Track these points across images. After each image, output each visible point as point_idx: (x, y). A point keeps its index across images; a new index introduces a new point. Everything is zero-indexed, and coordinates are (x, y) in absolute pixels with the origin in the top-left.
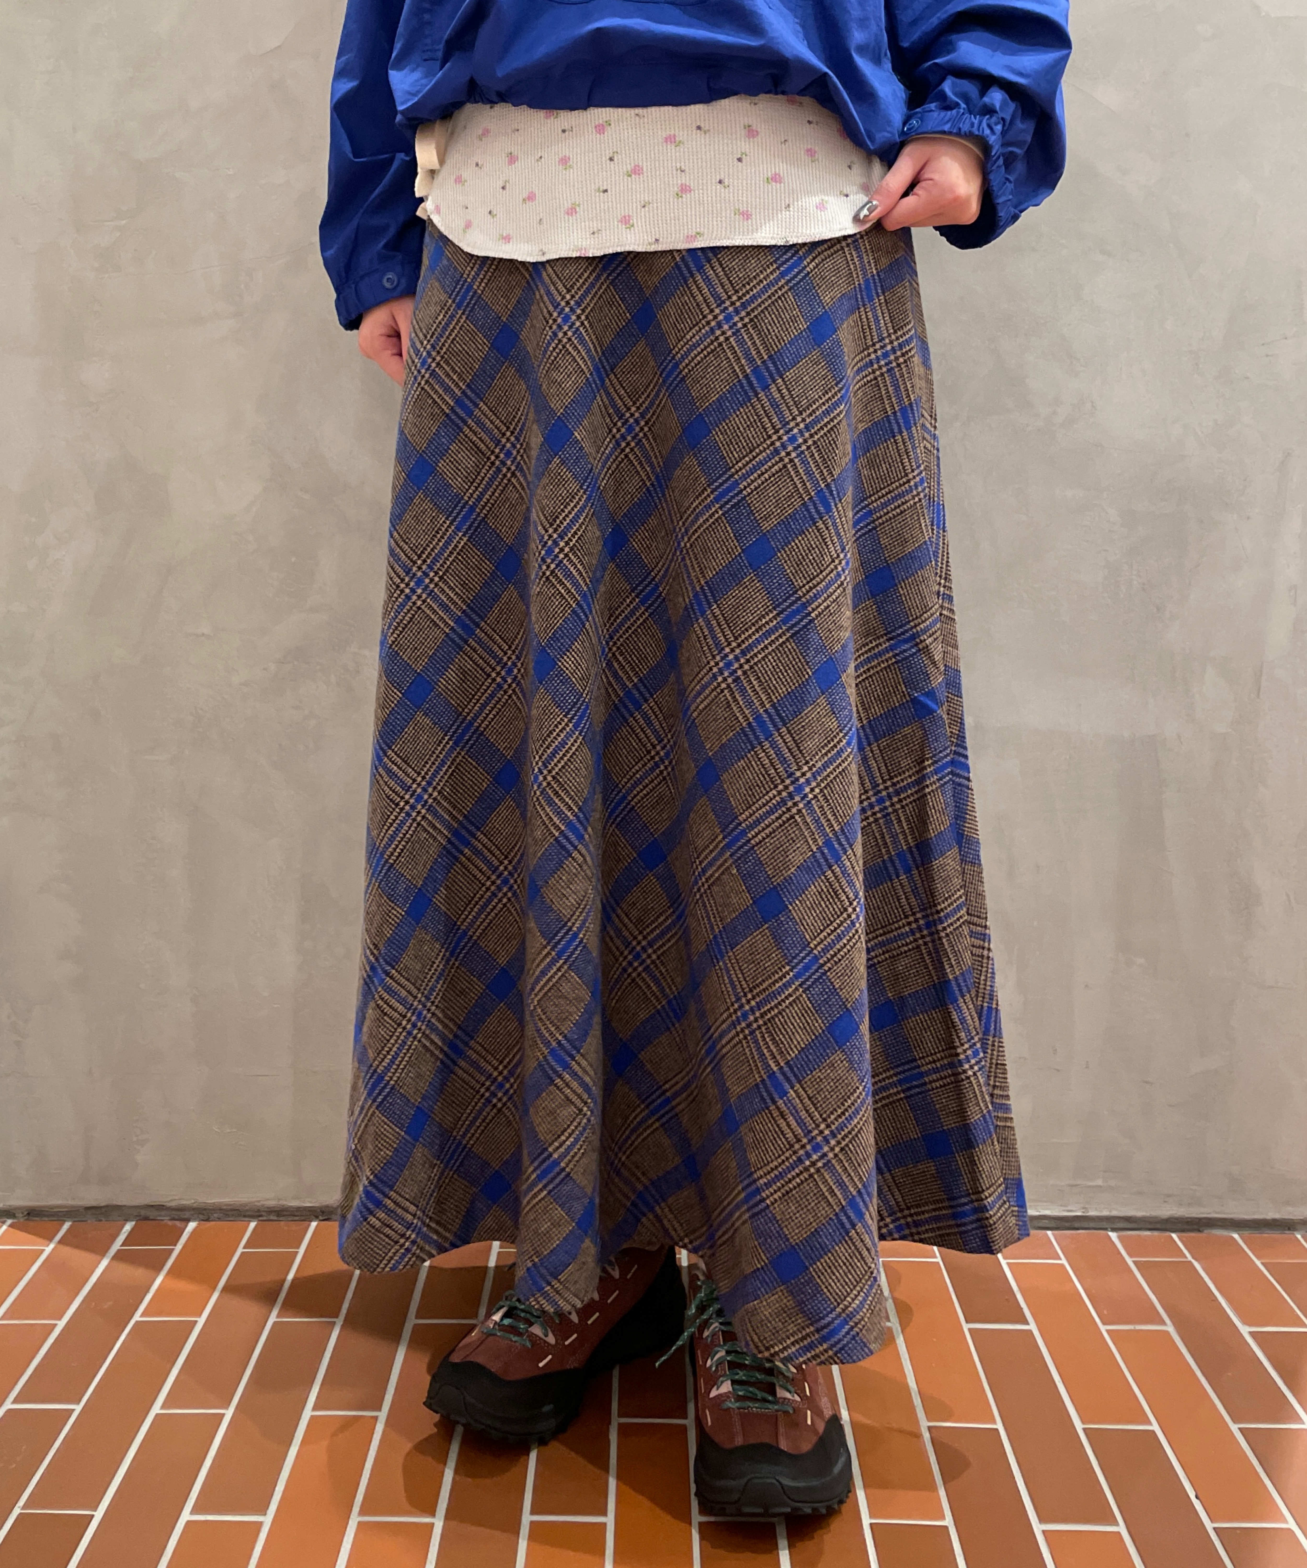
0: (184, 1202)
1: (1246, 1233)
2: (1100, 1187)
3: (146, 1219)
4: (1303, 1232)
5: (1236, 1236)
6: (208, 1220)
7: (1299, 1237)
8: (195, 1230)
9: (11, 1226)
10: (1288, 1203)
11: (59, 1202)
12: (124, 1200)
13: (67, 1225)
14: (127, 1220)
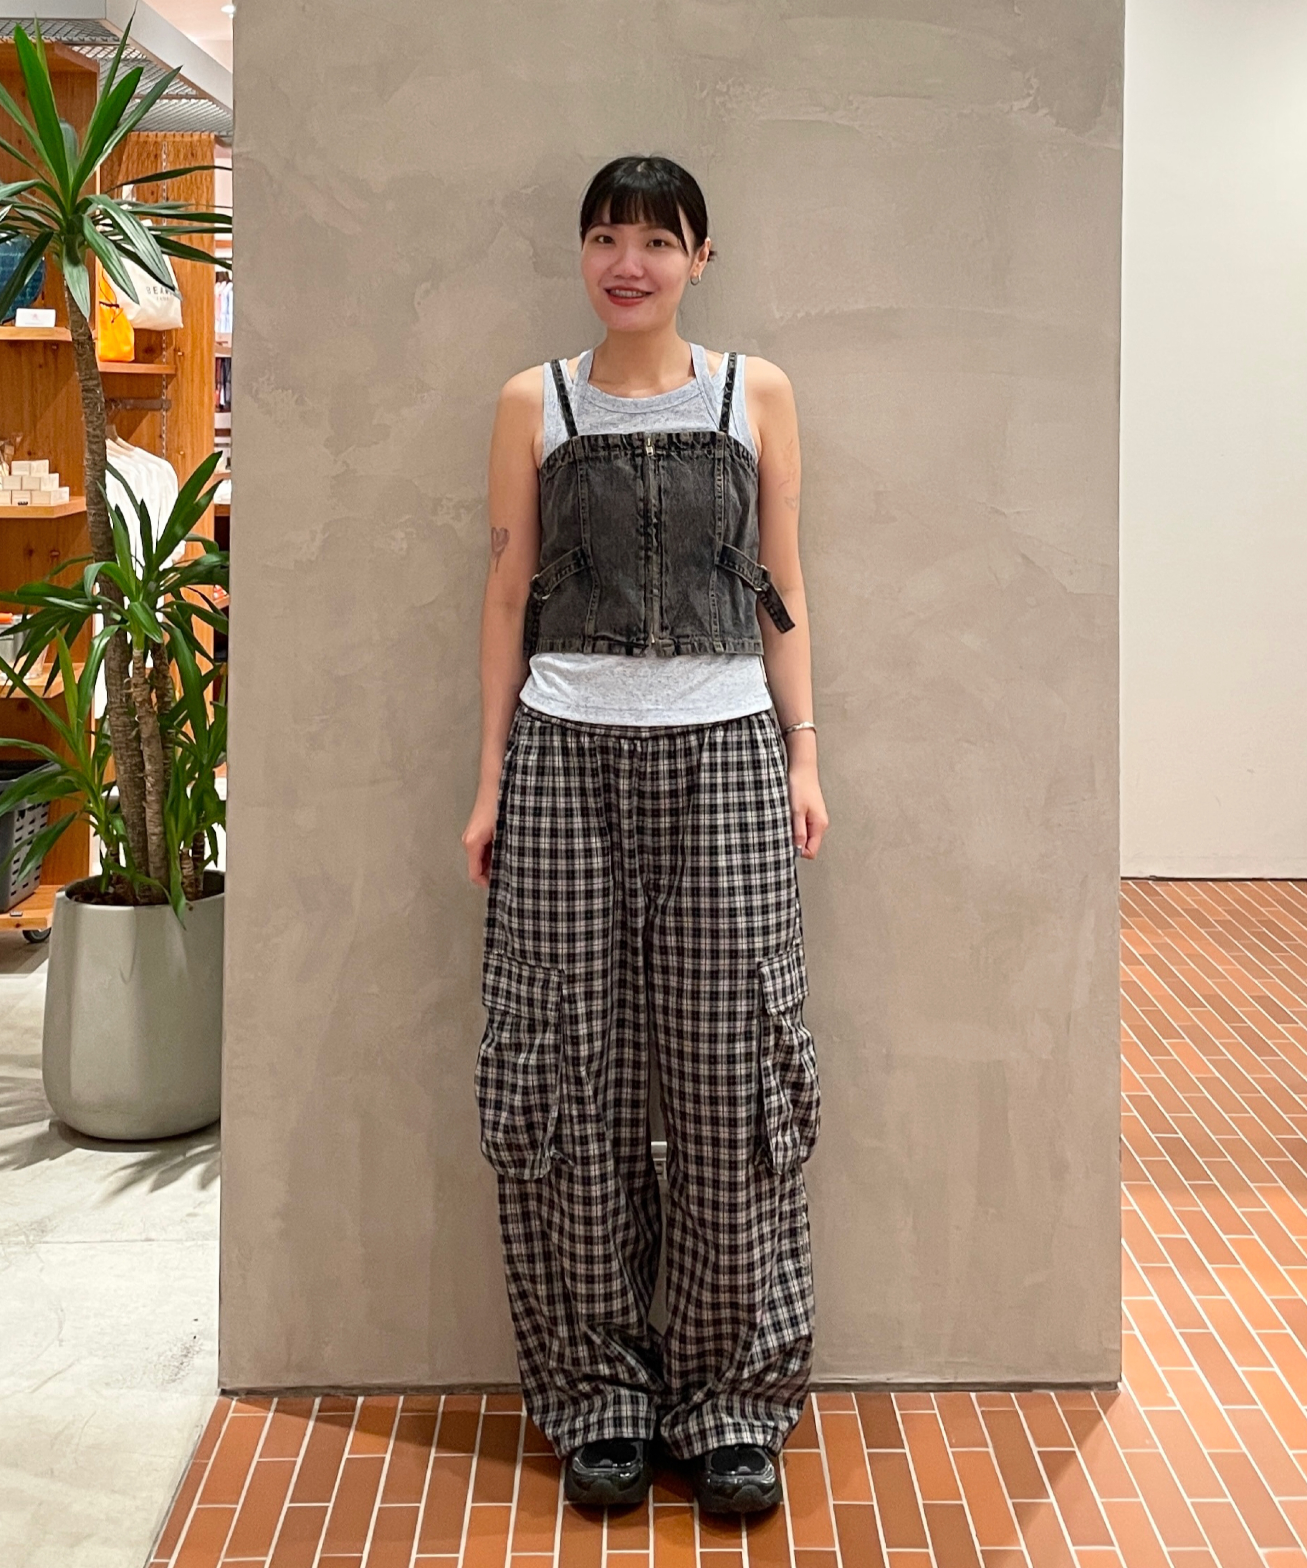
0: (355, 1383)
1: (1059, 1392)
2: (964, 1363)
3: (328, 1395)
4: (1096, 1390)
5: (1052, 1394)
6: (370, 1395)
7: (1093, 1394)
8: (364, 1402)
9: (238, 1400)
10: (1086, 1372)
11: (271, 1384)
12: (313, 1383)
13: (276, 1400)
14: (316, 1396)
